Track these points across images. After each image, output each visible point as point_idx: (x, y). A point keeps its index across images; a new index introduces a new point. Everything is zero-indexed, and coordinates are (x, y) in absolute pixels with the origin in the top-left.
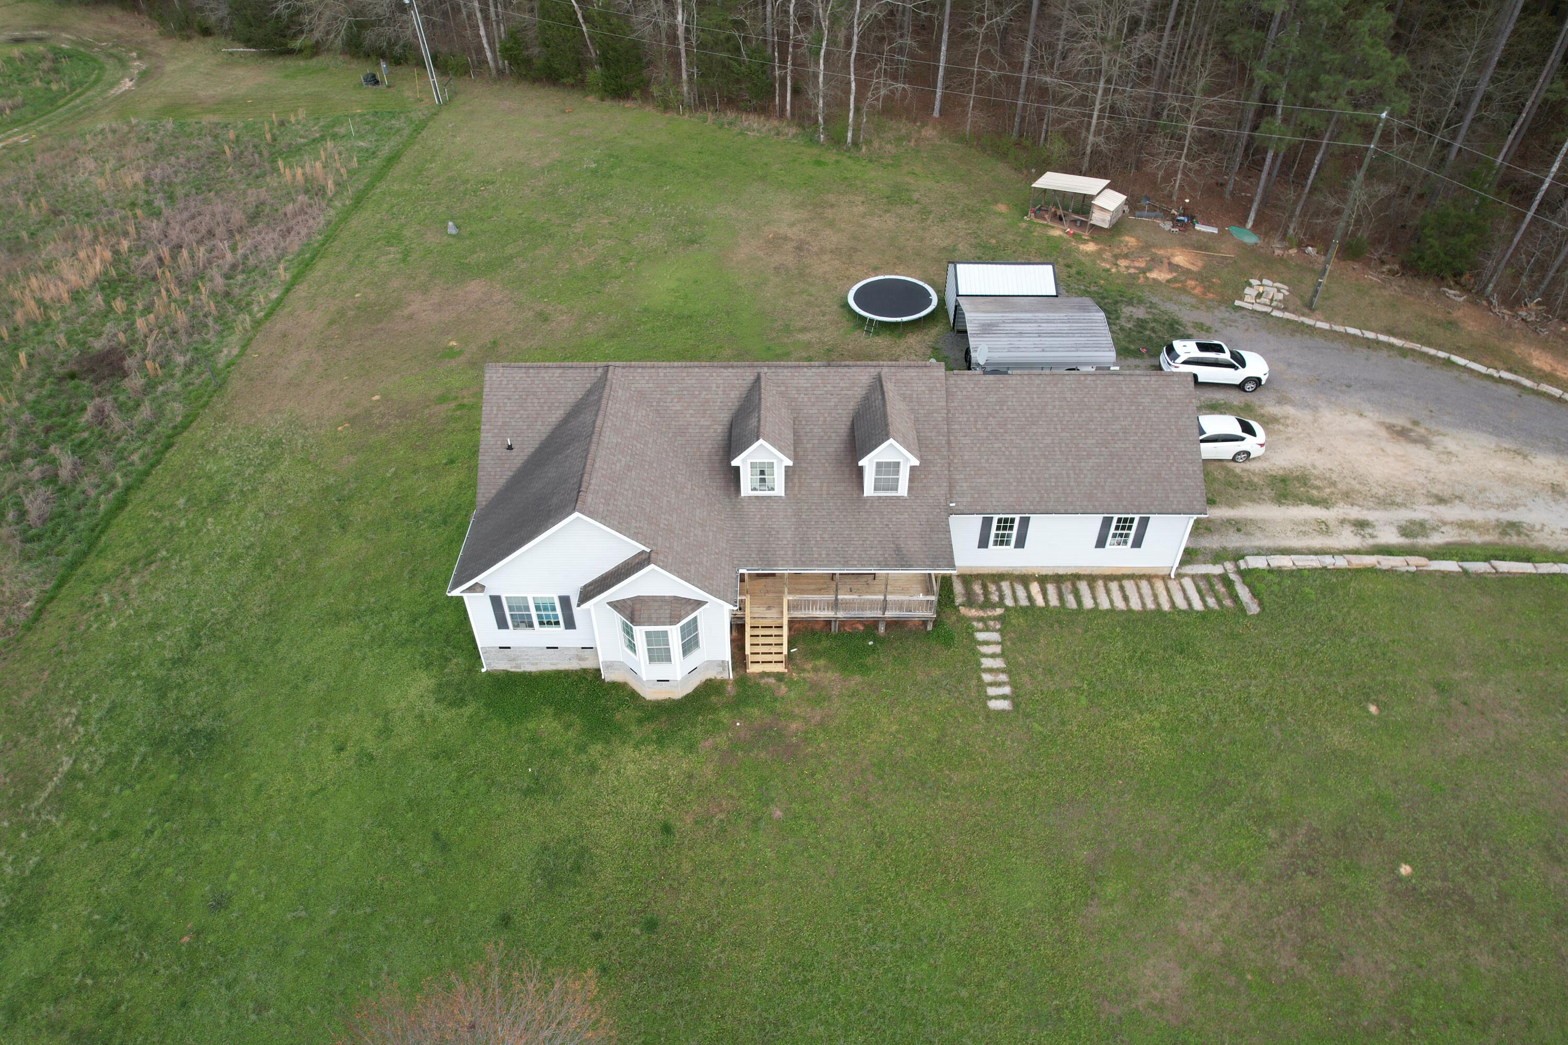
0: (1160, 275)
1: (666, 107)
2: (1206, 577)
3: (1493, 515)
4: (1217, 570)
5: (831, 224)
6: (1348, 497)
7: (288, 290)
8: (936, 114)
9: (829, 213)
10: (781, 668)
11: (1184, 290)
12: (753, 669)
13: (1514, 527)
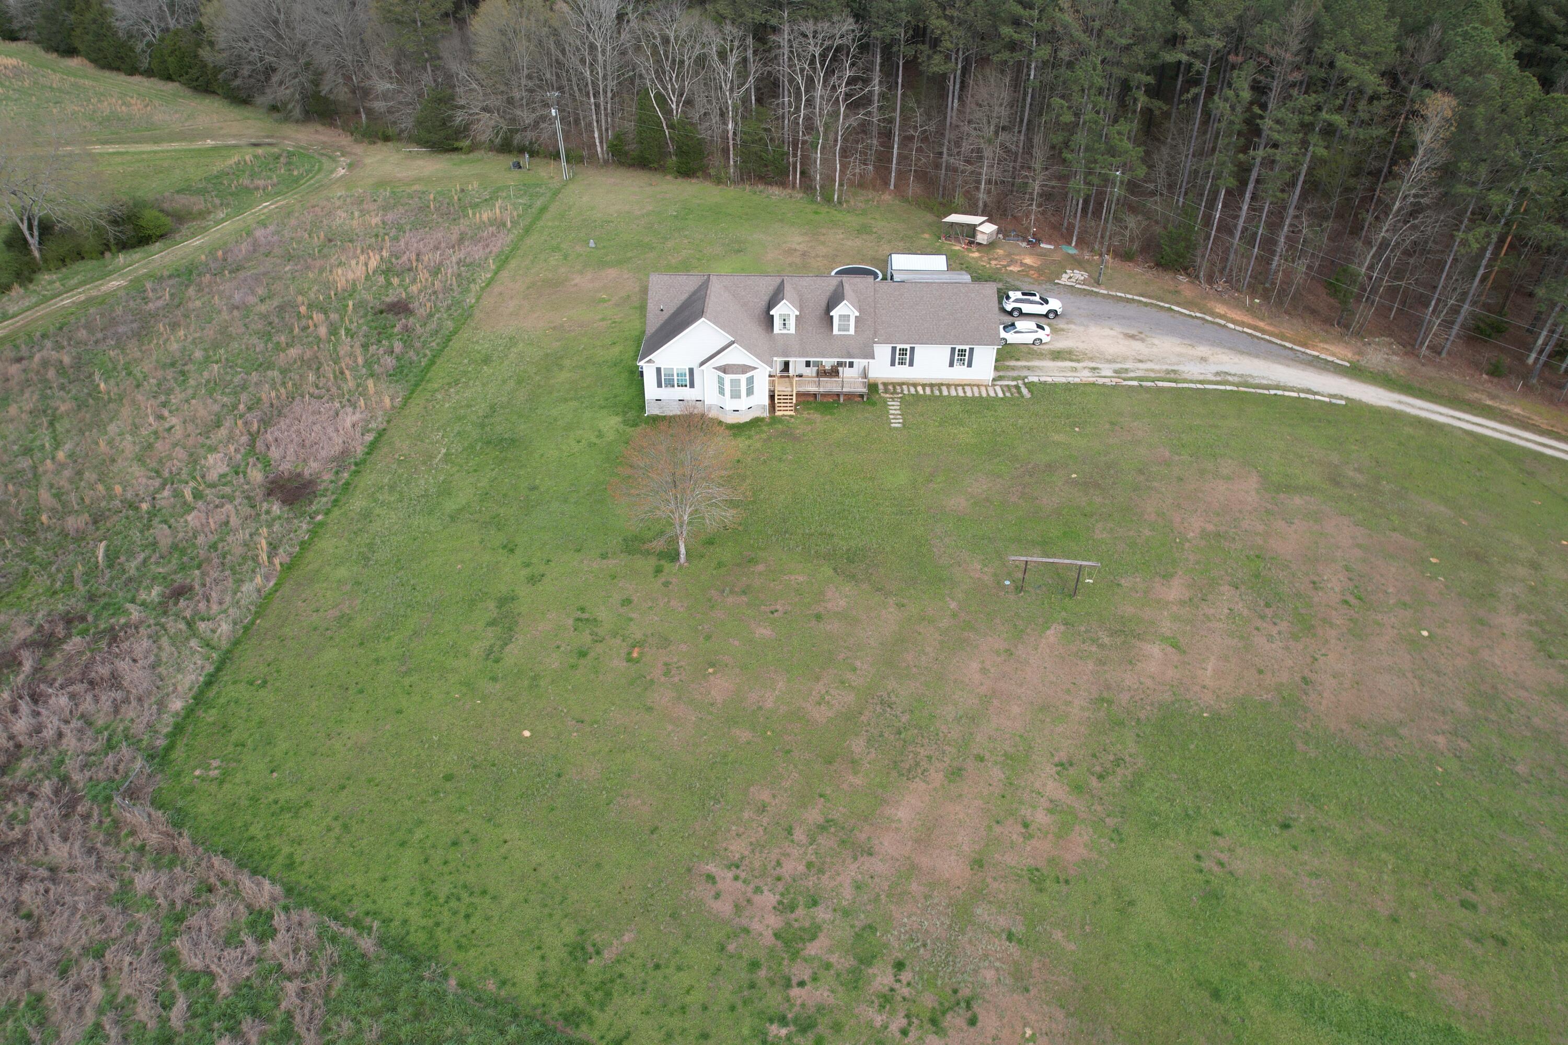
0: (1014, 268)
1: (719, 181)
2: (1007, 386)
3: (1165, 367)
4: (1014, 383)
5: (823, 243)
6: (1091, 359)
7: (496, 273)
8: (892, 187)
9: (822, 238)
10: (792, 413)
11: (1027, 276)
12: (778, 413)
13: (1174, 371)
